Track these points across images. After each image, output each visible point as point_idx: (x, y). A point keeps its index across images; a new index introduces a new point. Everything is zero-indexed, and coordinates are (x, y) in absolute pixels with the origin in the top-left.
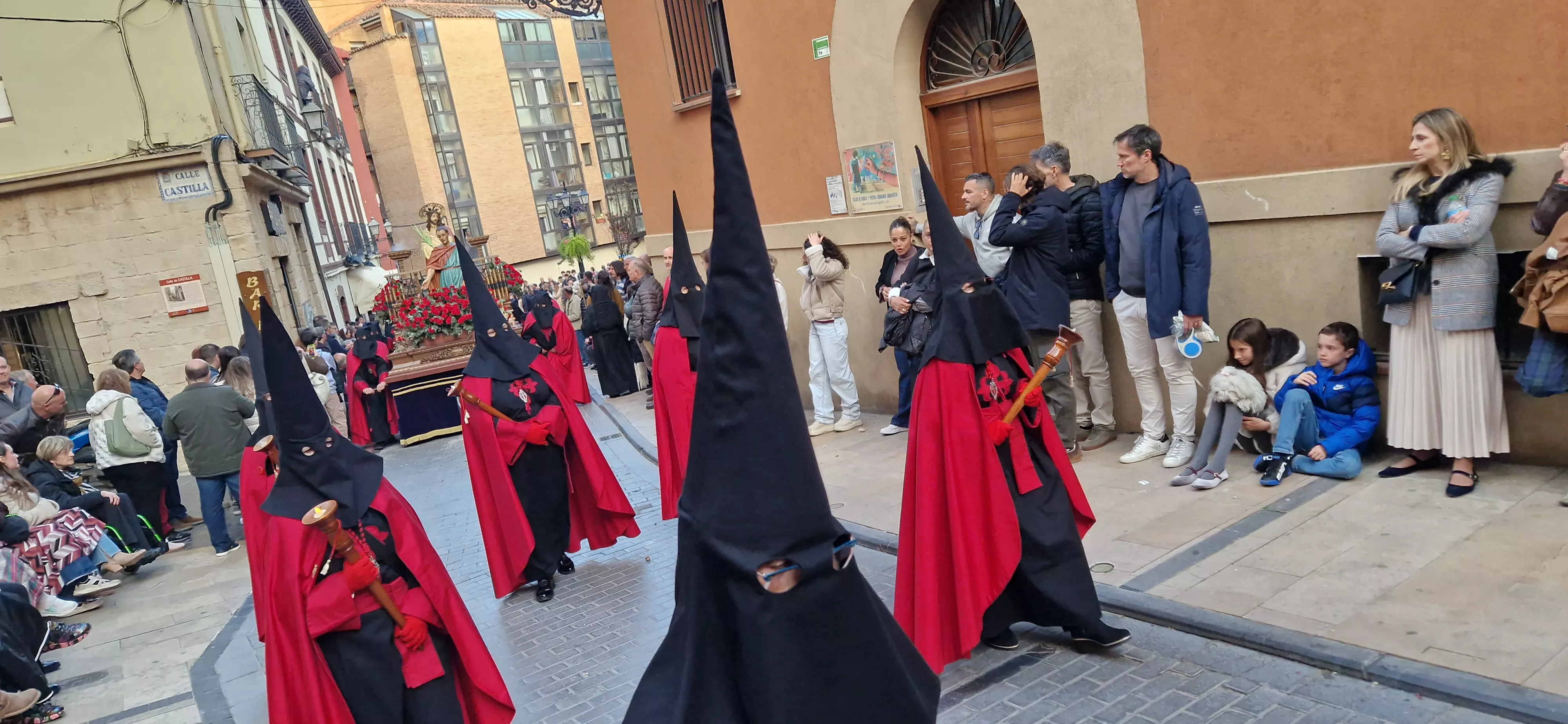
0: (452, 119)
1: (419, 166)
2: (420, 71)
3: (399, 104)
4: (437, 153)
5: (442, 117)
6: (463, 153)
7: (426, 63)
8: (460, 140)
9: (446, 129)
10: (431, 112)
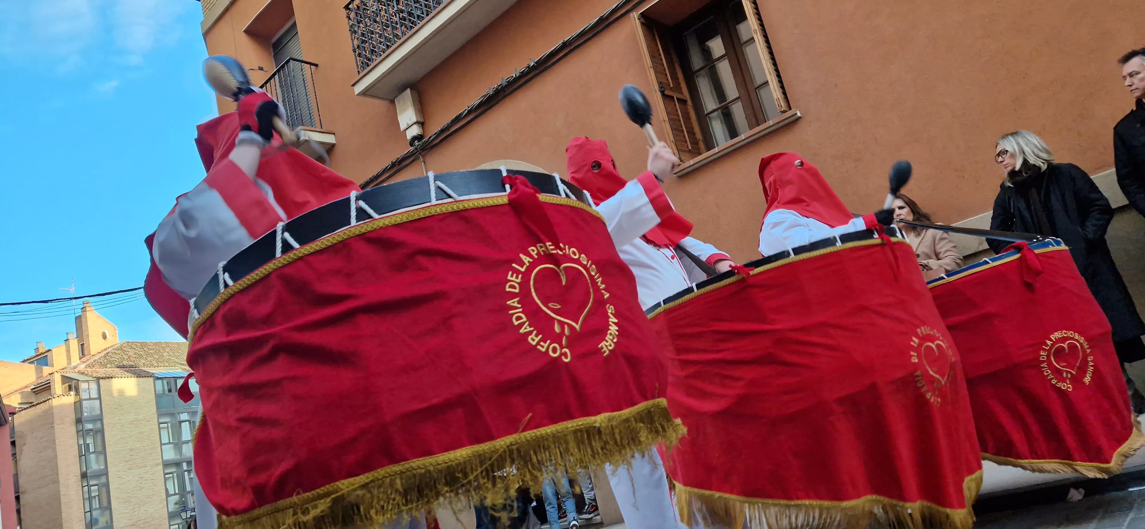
0: (102, 457)
1: (63, 499)
2: (79, 421)
3: (54, 449)
4: (83, 487)
5: (93, 457)
6: (107, 485)
7: (85, 414)
8: (107, 474)
9: (95, 465)
10: (83, 454)
